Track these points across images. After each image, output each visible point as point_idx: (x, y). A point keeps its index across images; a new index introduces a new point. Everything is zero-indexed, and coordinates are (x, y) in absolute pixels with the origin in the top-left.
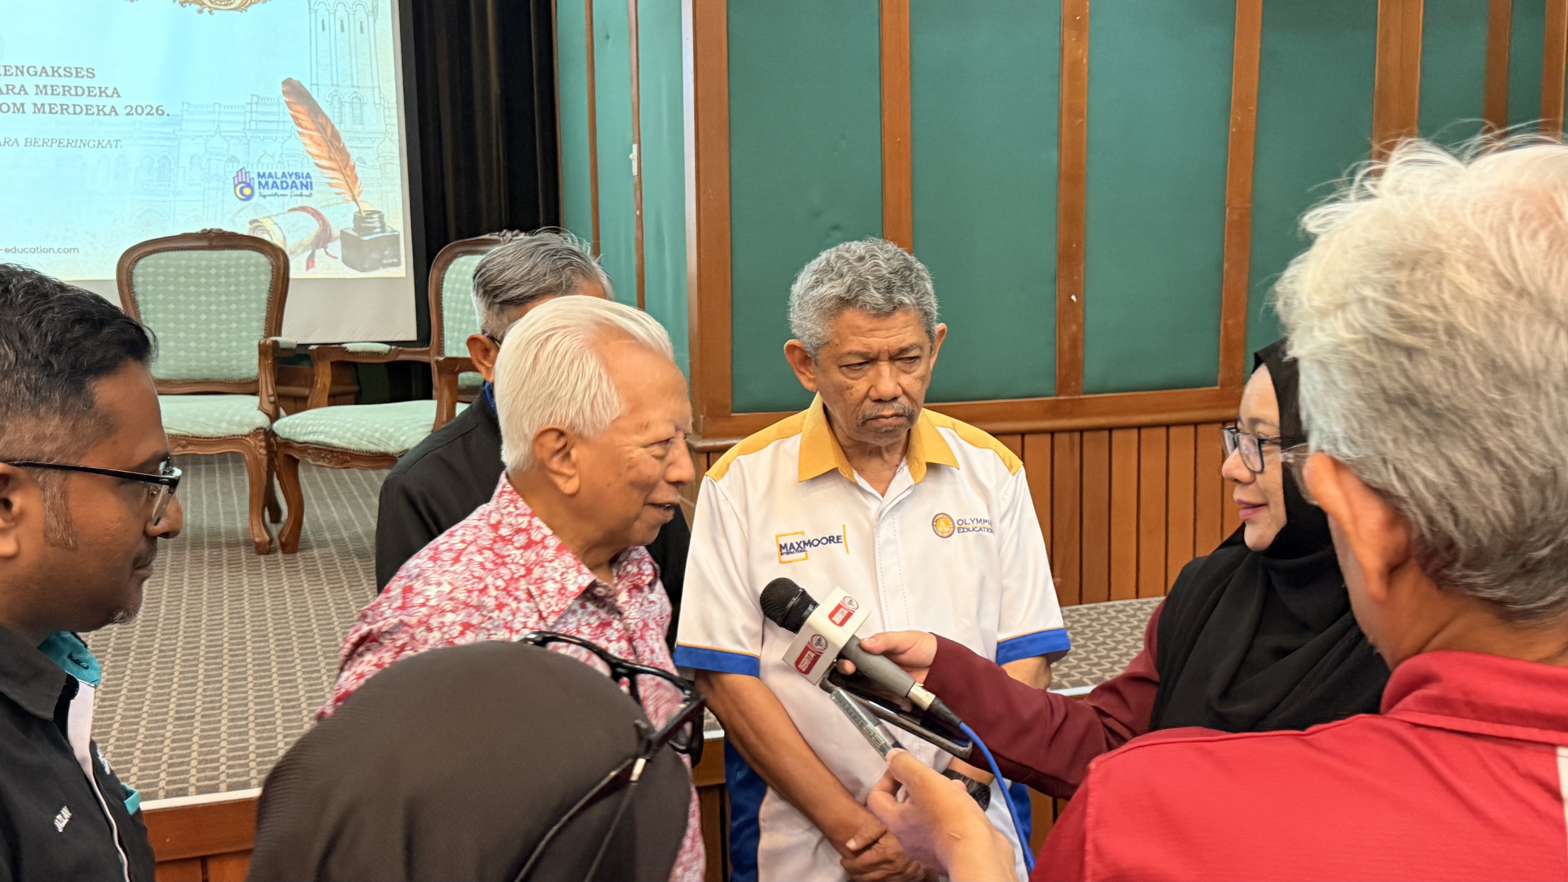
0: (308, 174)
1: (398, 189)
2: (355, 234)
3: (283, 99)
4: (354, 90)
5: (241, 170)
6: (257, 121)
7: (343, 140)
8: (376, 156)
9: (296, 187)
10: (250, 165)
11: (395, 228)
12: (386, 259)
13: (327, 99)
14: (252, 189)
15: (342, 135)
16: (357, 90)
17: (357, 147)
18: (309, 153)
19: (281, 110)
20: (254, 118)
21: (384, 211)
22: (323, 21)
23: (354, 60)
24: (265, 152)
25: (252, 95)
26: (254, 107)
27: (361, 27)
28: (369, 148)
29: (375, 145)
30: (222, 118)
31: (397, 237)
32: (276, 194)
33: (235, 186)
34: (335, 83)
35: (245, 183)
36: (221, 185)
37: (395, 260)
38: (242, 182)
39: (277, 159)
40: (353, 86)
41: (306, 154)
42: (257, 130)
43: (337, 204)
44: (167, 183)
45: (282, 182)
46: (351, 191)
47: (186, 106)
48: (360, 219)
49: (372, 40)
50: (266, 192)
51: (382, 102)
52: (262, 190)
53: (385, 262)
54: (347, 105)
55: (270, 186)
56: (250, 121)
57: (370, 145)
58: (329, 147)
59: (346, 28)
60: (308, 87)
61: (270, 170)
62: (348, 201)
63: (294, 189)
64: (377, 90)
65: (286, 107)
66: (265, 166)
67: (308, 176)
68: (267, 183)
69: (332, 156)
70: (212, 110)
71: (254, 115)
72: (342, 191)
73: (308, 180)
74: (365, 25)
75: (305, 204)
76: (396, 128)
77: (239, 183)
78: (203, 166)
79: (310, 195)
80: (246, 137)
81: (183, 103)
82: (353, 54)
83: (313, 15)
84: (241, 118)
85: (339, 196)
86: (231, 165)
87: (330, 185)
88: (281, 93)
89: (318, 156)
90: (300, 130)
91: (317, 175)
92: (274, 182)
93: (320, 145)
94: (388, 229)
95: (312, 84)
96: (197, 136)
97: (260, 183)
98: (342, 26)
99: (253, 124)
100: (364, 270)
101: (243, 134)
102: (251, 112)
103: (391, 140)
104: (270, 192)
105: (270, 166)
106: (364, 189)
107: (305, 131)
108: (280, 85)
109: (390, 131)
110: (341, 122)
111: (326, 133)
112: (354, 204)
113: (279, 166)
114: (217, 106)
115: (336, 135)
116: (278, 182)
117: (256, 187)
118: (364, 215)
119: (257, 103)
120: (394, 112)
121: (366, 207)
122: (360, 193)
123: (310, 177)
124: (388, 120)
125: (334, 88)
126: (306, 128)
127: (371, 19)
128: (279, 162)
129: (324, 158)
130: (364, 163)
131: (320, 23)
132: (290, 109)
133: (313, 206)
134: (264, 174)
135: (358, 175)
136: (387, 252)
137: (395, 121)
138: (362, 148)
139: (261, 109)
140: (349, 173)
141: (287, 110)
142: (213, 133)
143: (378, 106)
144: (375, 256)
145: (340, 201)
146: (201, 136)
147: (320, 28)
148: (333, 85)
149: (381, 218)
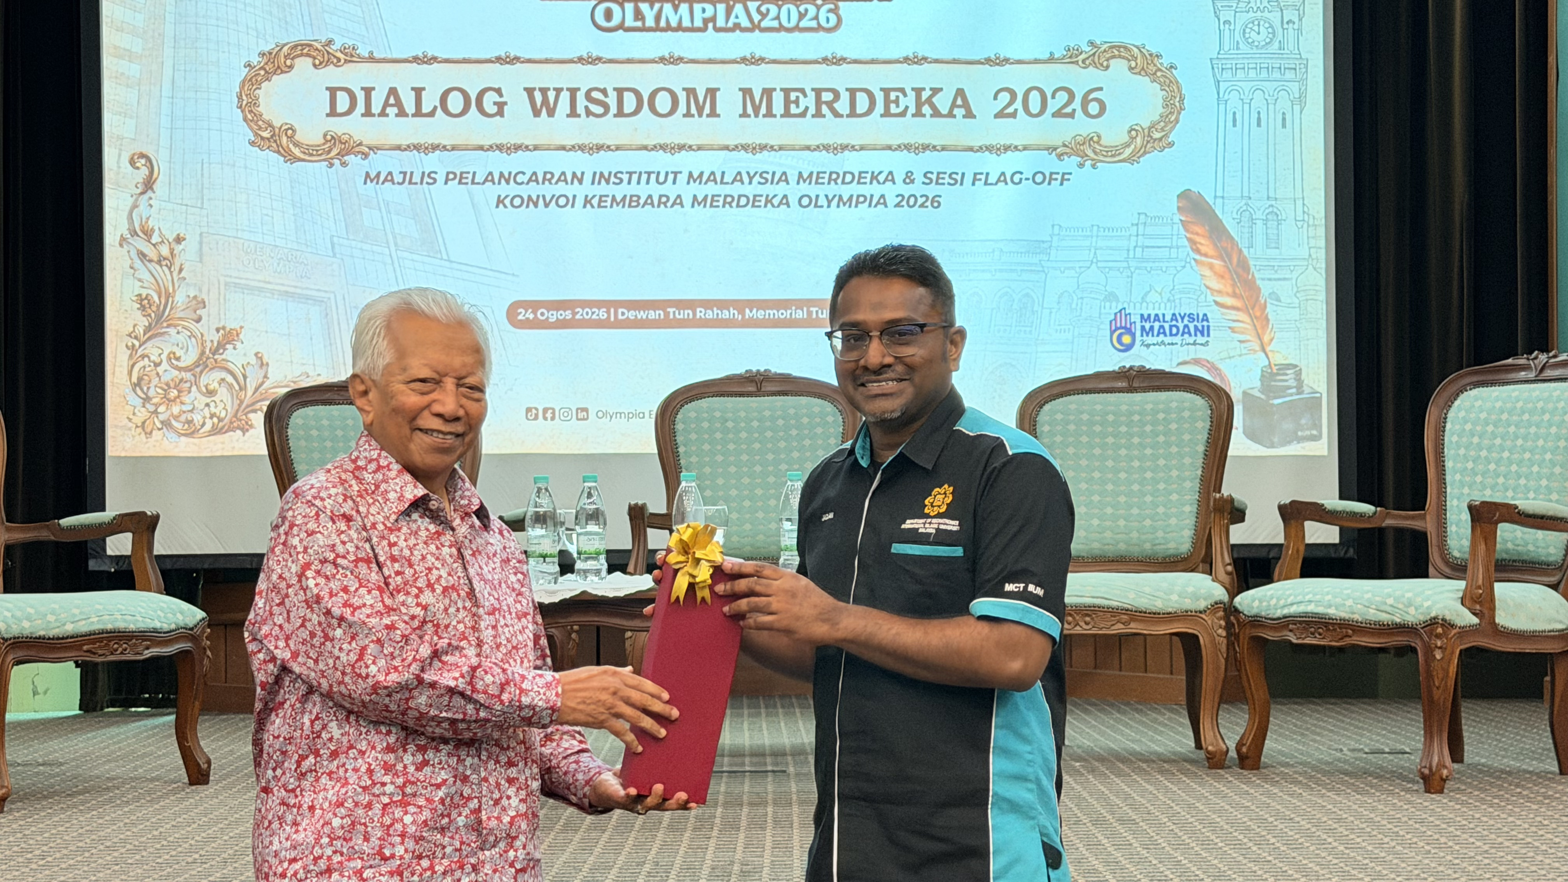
0: (1205, 315)
1: (1323, 334)
2: (1263, 397)
3: (1177, 218)
4: (1270, 203)
5: (1120, 311)
6: (1144, 247)
7: (1252, 269)
8: (1295, 290)
9: (1190, 334)
10: (1132, 305)
11: (1316, 387)
12: (1302, 430)
13: (1235, 216)
14: (1133, 336)
15: (1252, 263)
16: (1273, 203)
17: (1270, 279)
18: (1208, 287)
19: (1175, 233)
20: (1139, 244)
21: (1302, 365)
22: (1234, 113)
23: (1271, 162)
24: (1151, 287)
25: (1139, 214)
26: (1141, 228)
27: (1284, 119)
28: (1285, 279)
29: (1294, 275)
30: (1100, 243)
31: (1321, 398)
32: (1163, 343)
33: (1112, 332)
34: (1246, 194)
35: (1125, 328)
36: (1095, 330)
37: (1315, 432)
38: (1121, 328)
39: (1167, 296)
40: (1268, 198)
41: (1203, 288)
42: (1143, 259)
43: (1240, 355)
44: (1028, 329)
45: (1171, 327)
46: (1260, 339)
47: (1056, 228)
48: (1269, 376)
49: (1297, 136)
50: (1150, 340)
51: (1306, 217)
52: (1145, 338)
53: (1300, 433)
54: (1259, 223)
55: (1156, 333)
56: (1135, 247)
57: (1288, 276)
58: (1233, 279)
59: (1263, 123)
60: (1211, 203)
61: (1157, 312)
62: (1255, 351)
63: (1186, 336)
64: (1299, 203)
65: (1181, 227)
66: (1151, 306)
67: (1205, 318)
68: (1152, 328)
69: (1237, 291)
70: (1089, 233)
71: (1140, 238)
72: (1248, 337)
73: (1205, 323)
74: (1288, 117)
75: (1199, 356)
76: (1323, 251)
77: (1117, 329)
78: (1074, 306)
79: (1206, 344)
80: (1129, 267)
81: (1053, 226)
82: (1271, 155)
83: (1222, 107)
84: (1123, 243)
85: (1243, 345)
86: (1108, 304)
87: (1233, 330)
88: (1176, 211)
89: (1219, 292)
90: (1198, 257)
91: (1215, 315)
92: (1162, 327)
93: (1222, 277)
94: (1306, 389)
95: (1215, 197)
96: (1068, 268)
97: (1143, 328)
98: (1259, 119)
99: (1139, 250)
100: (1272, 446)
101: (1125, 264)
102: (1137, 235)
103: (1315, 269)
104: (1155, 340)
105: (1157, 305)
106: (1277, 335)
107: (1203, 259)
108: (1175, 198)
109: (1314, 256)
110: (1251, 246)
111: (1230, 260)
112: (1263, 355)
113: (1168, 305)
114: (1095, 228)
115: (1244, 264)
116: (1167, 326)
117: (1138, 333)
118: (1275, 369)
119: (1145, 224)
120: (1321, 231)
121: (1278, 359)
122: (1272, 340)
123: (1207, 320)
124: (1312, 243)
125: (1244, 202)
126: (1206, 255)
127: (1297, 108)
128: (1169, 300)
129: (1228, 294)
130: (1279, 300)
131: (1230, 117)
132: (1187, 230)
133: (1209, 358)
134: (1149, 315)
135: (1270, 317)
136: (1303, 421)
137: (1322, 243)
138: (1275, 280)
139: (1149, 230)
140: (1258, 314)
141: (1182, 232)
142: (1088, 264)
143: (1300, 224)
144: (1288, 426)
145: (1244, 352)
146: (1073, 268)
147: (1230, 123)
148: (1242, 197)
149: (1299, 374)
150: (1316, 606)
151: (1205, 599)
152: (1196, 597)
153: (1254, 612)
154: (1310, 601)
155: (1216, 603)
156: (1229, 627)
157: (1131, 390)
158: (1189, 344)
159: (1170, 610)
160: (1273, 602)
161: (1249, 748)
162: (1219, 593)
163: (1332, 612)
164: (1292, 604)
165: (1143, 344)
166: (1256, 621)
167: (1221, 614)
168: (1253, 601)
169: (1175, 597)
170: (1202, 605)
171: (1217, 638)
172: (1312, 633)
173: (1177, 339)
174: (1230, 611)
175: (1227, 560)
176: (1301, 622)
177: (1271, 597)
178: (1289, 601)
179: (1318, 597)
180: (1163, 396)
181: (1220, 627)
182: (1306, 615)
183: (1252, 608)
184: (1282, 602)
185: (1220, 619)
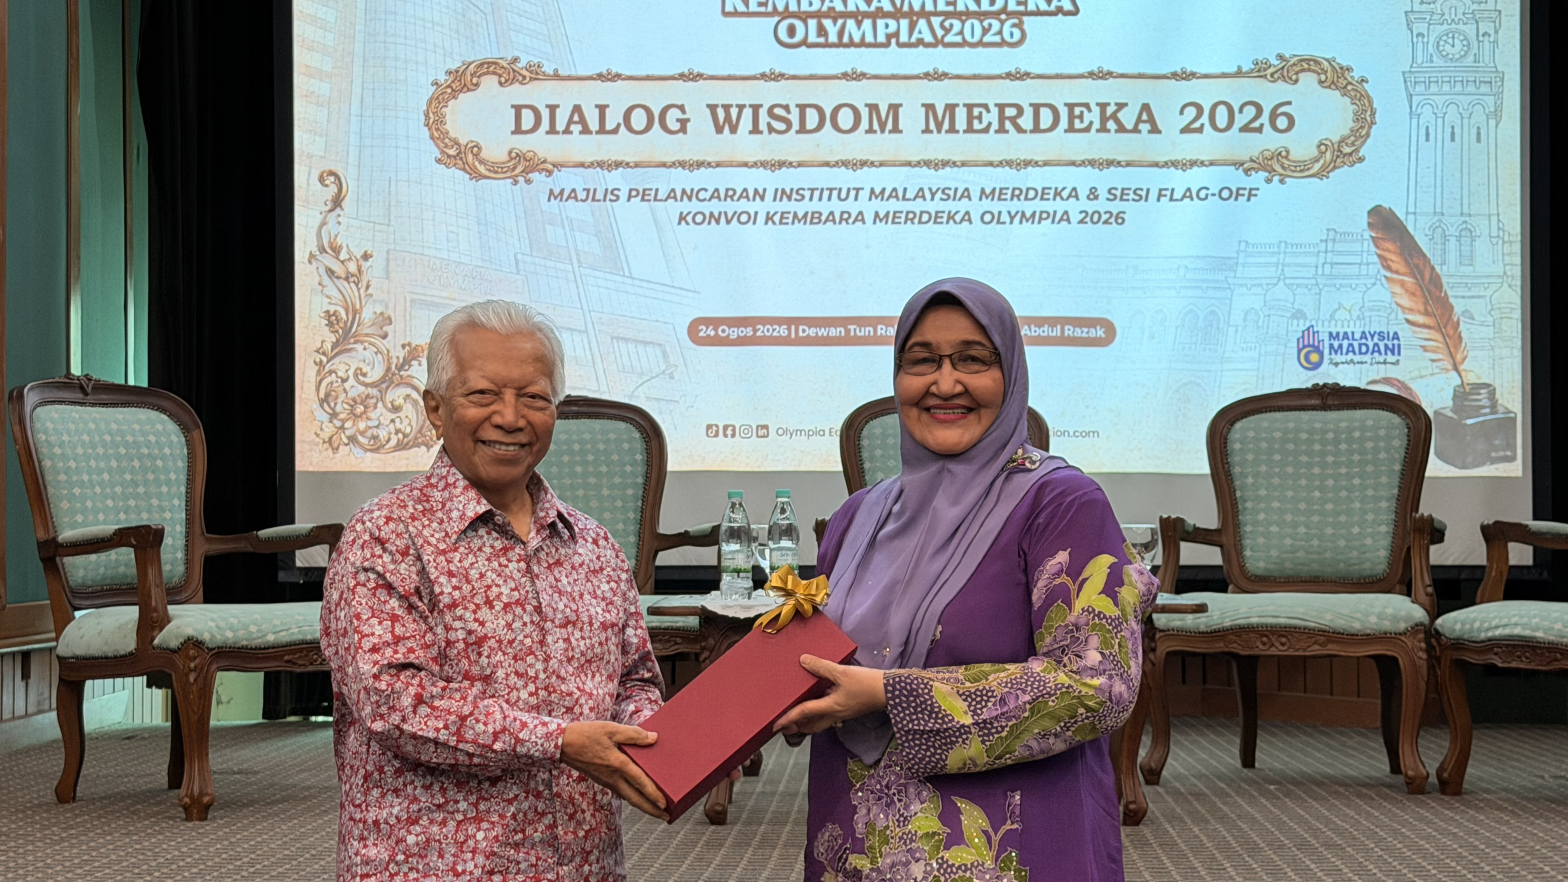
0: (1396, 333)
1: (1517, 353)
2: (1455, 417)
3: (1367, 234)
4: (1463, 219)
5: (1308, 329)
6: (1332, 264)
7: (1445, 286)
8: (1489, 307)
9: (1379, 352)
10: (1320, 323)
11: (1510, 407)
12: (1496, 451)
13: (1427, 232)
14: (1321, 355)
15: (1444, 280)
16: (1467, 219)
17: (1463, 297)
18: (1398, 305)
19: (1365, 248)
20: (1329, 260)
21: (1497, 385)
22: (1427, 128)
23: (1465, 177)
24: (1340, 305)
25: (1328, 230)
26: (1330, 244)
27: (1479, 134)
28: (1479, 297)
29: (1488, 293)
30: (1288, 260)
31: (1514, 420)
32: (1352, 361)
33: (1299, 351)
34: (1438, 210)
35: (1313, 346)
36: (1282, 348)
37: (1509, 453)
38: (1309, 346)
39: (1356, 313)
40: (1462, 214)
41: (1394, 306)
42: (1331, 276)
43: (1432, 375)
44: (1213, 347)
45: (1360, 345)
46: (1452, 357)
47: (1243, 245)
48: (1462, 396)
49: (1492, 151)
50: (1338, 358)
51: (1501, 233)
52: (1333, 356)
53: (1493, 454)
54: (1453, 240)
55: (1344, 350)
56: (1324, 264)
57: (1482, 294)
58: (1426, 297)
59: (1457, 138)
60: (1402, 217)
61: (1346, 329)
62: (1448, 370)
63: (1376, 354)
64: (1494, 219)
65: (1372, 244)
66: (1339, 323)
67: (1396, 336)
68: (1340, 346)
69: (1429, 309)
70: (1276, 250)
71: (1329, 254)
72: (1440, 356)
73: (1396, 342)
74: (1483, 132)
75: (1389, 375)
76: (1519, 268)
77: (1304, 347)
78: (1260, 323)
79: (1397, 363)
80: (1317, 284)
81: (1240, 242)
82: (1465, 170)
83: (1415, 121)
84: (1312, 260)
85: (1435, 364)
86: (1295, 322)
87: (1425, 349)
88: (1365, 226)
89: (1411, 310)
90: (1389, 274)
91: (1406, 333)
92: (1351, 345)
93: (1413, 294)
94: (1500, 409)
95: (1407, 213)
96: (1255, 285)
97: (1331, 346)
98: (1453, 134)
99: (1327, 268)
100: (1464, 467)
101: (1313, 281)
102: (1326, 252)
103: (1510, 286)
104: (1343, 358)
105: (1346, 323)
106: (1471, 354)
107: (1395, 276)
108: (1365, 215)
109: (1509, 273)
110: (1443, 263)
111: (1423, 279)
112: (1455, 374)
113: (1358, 322)
114: (1283, 245)
115: (1436, 281)
116: (1356, 344)
117: (1326, 352)
118: (1468, 388)
119: (1334, 240)
120: (1517, 248)
121: (1471, 378)
122: (1464, 359)
123: (1398, 339)
124: (1507, 259)
125: (1436, 218)
126: (1397, 272)
127: (1492, 122)
128: (1358, 318)
129: (1419, 312)
130: (1473, 319)
131: (1423, 132)
132: (1377, 247)
133: (1399, 378)
134: (1338, 334)
135: (1463, 335)
136: (1497, 442)
137: (1518, 260)
138: (1469, 297)
139: (1339, 247)
140: (1451, 332)
141: (1373, 248)
142: (1275, 281)
143: (1494, 240)
144: (1481, 447)
145: (1436, 371)
146: (1260, 285)
147: (1423, 137)
148: (1435, 213)
149: (1492, 393)
150: (1524, 629)
151: (1405, 621)
152: (1395, 618)
153: (1457, 633)
154: (1516, 624)
155: (1417, 625)
156: (1430, 649)
157: (1325, 408)
158: (1378, 363)
159: (1369, 631)
160: (1476, 624)
161: (1450, 775)
162: (1419, 614)
163: (1539, 634)
164: (1497, 627)
165: (1331, 363)
166: (1459, 644)
167: (1422, 636)
168: (1456, 623)
169: (1373, 619)
170: (1402, 626)
171: (1418, 661)
172: (1519, 657)
173: (1367, 358)
174: (1430, 634)
175: (1428, 581)
176: (1507, 646)
177: (1474, 620)
178: (1494, 623)
179: (1525, 620)
180: (1359, 414)
181: (1421, 649)
182: (1511, 638)
183: (1454, 630)
184: (1486, 625)
185: (1420, 641)
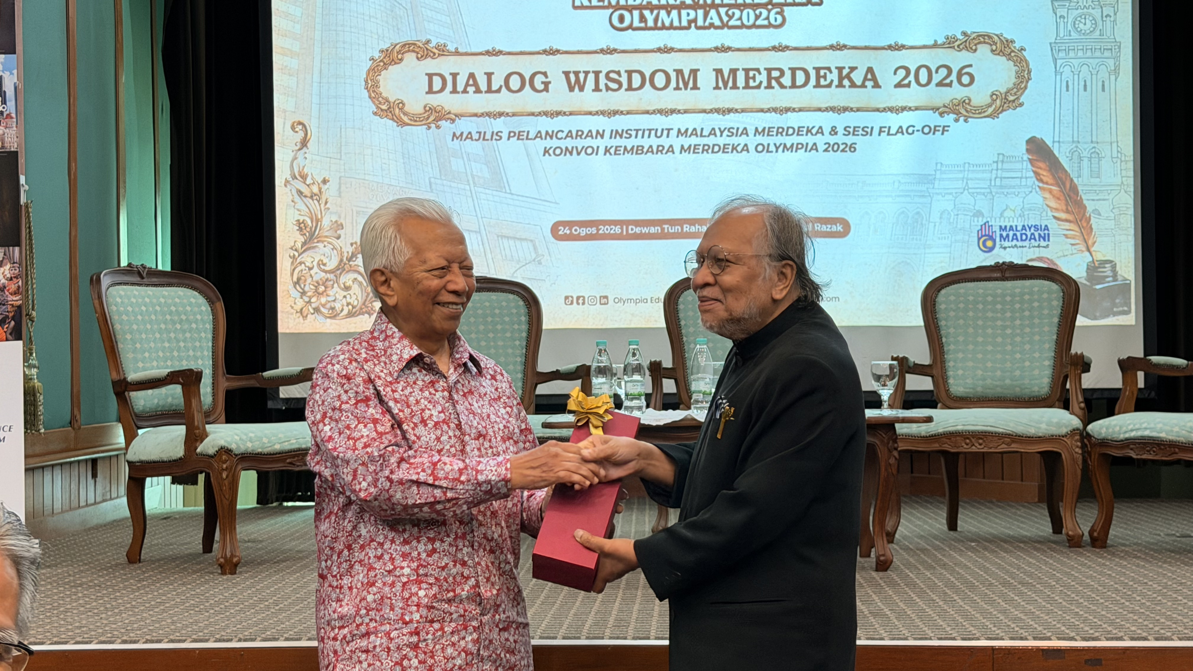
0: (1046, 226)
1: (1131, 238)
2: (1088, 283)
3: (1026, 157)
4: (1093, 145)
5: (985, 224)
6: (1001, 178)
7: (1080, 192)
8: (1112, 207)
9: (1035, 239)
10: (993, 220)
11: (1126, 276)
12: (1117, 307)
13: (1068, 154)
14: (994, 241)
15: (1080, 188)
16: (1096, 145)
17: (1093, 200)
18: (1048, 206)
19: (1024, 167)
20: (999, 175)
21: (1117, 261)
22: (1067, 82)
23: (1094, 117)
24: (1007, 206)
25: (999, 154)
26: (1000, 165)
27: (1103, 86)
28: (1104, 200)
29: (1111, 197)
30: (970, 176)
31: (1130, 284)
32: (1016, 246)
33: (979, 239)
34: (1075, 139)
35: (988, 235)
36: (967, 237)
37: (1126, 308)
38: (985, 235)
39: (1018, 212)
40: (1092, 142)
41: (1045, 207)
42: (1001, 187)
43: (1072, 254)
44: (918, 237)
45: (1021, 235)
46: (1086, 242)
47: (939, 165)
48: (1093, 269)
49: (1113, 97)
50: (1006, 244)
51: (1119, 155)
52: (1003, 242)
53: (1115, 309)
54: (1086, 160)
55: (1011, 238)
56: (996, 178)
57: (1107, 197)
58: (1067, 200)
59: (1089, 88)
60: (1050, 145)
61: (1011, 223)
62: (1083, 251)
63: (1033, 241)
64: (1115, 145)
65: (1029, 164)
66: (1007, 220)
67: (1047, 228)
68: (1008, 236)
69: (1069, 208)
70: (962, 169)
71: (999, 172)
72: (1078, 242)
73: (1046, 232)
74: (1106, 84)
75: (1042, 255)
76: (1132, 179)
77: (982, 236)
78: (951, 220)
79: (1047, 246)
80: (991, 192)
81: (937, 164)
82: (1094, 111)
83: (1058, 77)
84: (987, 175)
85: (1074, 247)
86: (976, 219)
87: (1066, 236)
88: (1024, 151)
89: (1057, 210)
90: (1041, 185)
91: (1053, 225)
92: (1015, 235)
93: (1059, 199)
94: (1120, 278)
95: (1054, 142)
96: (947, 194)
97: (1001, 236)
98: (1085, 86)
99: (998, 181)
100: (1095, 318)
101: (988, 190)
102: (997, 170)
103: (1126, 192)
104: (1010, 244)
105: (1011, 219)
106: (1099, 240)
107: (1045, 186)
108: (1024, 143)
109: (1125, 183)
110: (1079, 176)
111: (1065, 187)
112: (1088, 254)
113: (1020, 219)
114: (967, 165)
115: (1074, 189)
116: (1018, 234)
117: (998, 239)
118: (1097, 264)
119: (1003, 162)
120: (1131, 165)
121: (1099, 257)
122: (1094, 243)
123: (1048, 230)
124: (1124, 173)
125: (1074, 145)
126: (1047, 183)
127: (1113, 78)
128: (1020, 216)
129: (1063, 211)
130: (1100, 214)
131: (1064, 84)
132: (1032, 165)
133: (1049, 257)
134: (1006, 227)
135: (1093, 226)
136: (1117, 301)
137: (1131, 174)
138: (1098, 200)
139: (1006, 166)
140: (1085, 225)
141: (1029, 166)
142: (962, 191)
143: (1115, 160)
144: (1107, 304)
145: (1075, 251)
146: (951, 194)
147: (1064, 89)
148: (1073, 142)
149: (1114, 267)
150: (1151, 432)
151: (1066, 427)
152: (1058, 425)
153: (1103, 435)
154: (1146, 429)
155: (1074, 430)
156: (1083, 446)
157: (1004, 279)
158: (1034, 247)
159: (1040, 435)
160: (1117, 428)
161: (1098, 534)
162: (1075, 422)
163: (1163, 435)
164: (1132, 430)
165: (1001, 247)
166: (1104, 443)
167: (1077, 437)
168: (1102, 428)
169: (1043, 426)
170: (1064, 431)
171: (1075, 455)
172: (1148, 451)
173: (1026, 243)
174: (1084, 436)
175: (1081, 399)
176: (1139, 443)
177: (1115, 426)
178: (1130, 427)
179: (1152, 426)
180: (1028, 283)
181: (1077, 447)
182: (1143, 438)
183: (1101, 433)
184: (1124, 429)
185: (1076, 441)
